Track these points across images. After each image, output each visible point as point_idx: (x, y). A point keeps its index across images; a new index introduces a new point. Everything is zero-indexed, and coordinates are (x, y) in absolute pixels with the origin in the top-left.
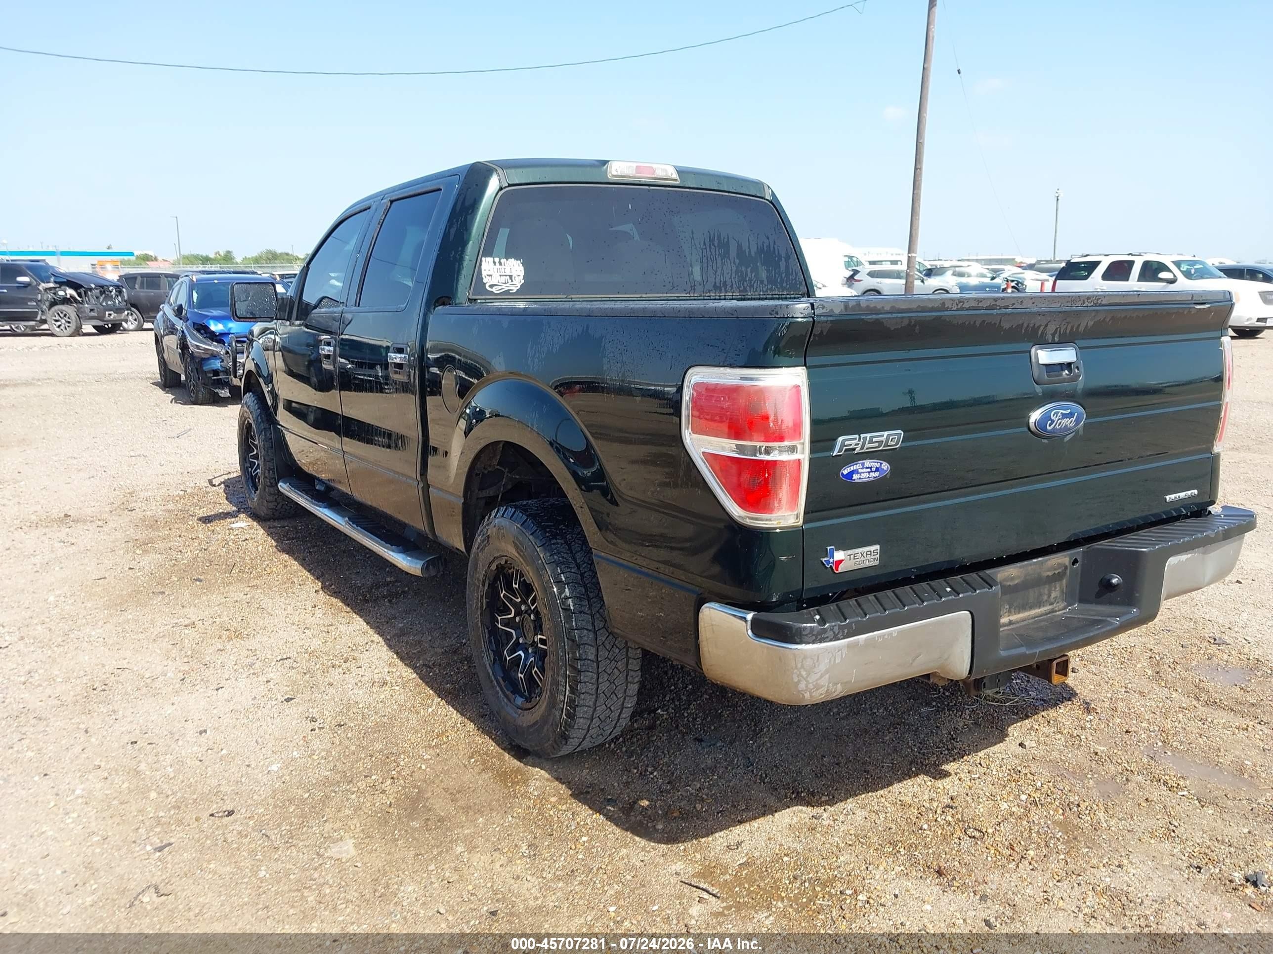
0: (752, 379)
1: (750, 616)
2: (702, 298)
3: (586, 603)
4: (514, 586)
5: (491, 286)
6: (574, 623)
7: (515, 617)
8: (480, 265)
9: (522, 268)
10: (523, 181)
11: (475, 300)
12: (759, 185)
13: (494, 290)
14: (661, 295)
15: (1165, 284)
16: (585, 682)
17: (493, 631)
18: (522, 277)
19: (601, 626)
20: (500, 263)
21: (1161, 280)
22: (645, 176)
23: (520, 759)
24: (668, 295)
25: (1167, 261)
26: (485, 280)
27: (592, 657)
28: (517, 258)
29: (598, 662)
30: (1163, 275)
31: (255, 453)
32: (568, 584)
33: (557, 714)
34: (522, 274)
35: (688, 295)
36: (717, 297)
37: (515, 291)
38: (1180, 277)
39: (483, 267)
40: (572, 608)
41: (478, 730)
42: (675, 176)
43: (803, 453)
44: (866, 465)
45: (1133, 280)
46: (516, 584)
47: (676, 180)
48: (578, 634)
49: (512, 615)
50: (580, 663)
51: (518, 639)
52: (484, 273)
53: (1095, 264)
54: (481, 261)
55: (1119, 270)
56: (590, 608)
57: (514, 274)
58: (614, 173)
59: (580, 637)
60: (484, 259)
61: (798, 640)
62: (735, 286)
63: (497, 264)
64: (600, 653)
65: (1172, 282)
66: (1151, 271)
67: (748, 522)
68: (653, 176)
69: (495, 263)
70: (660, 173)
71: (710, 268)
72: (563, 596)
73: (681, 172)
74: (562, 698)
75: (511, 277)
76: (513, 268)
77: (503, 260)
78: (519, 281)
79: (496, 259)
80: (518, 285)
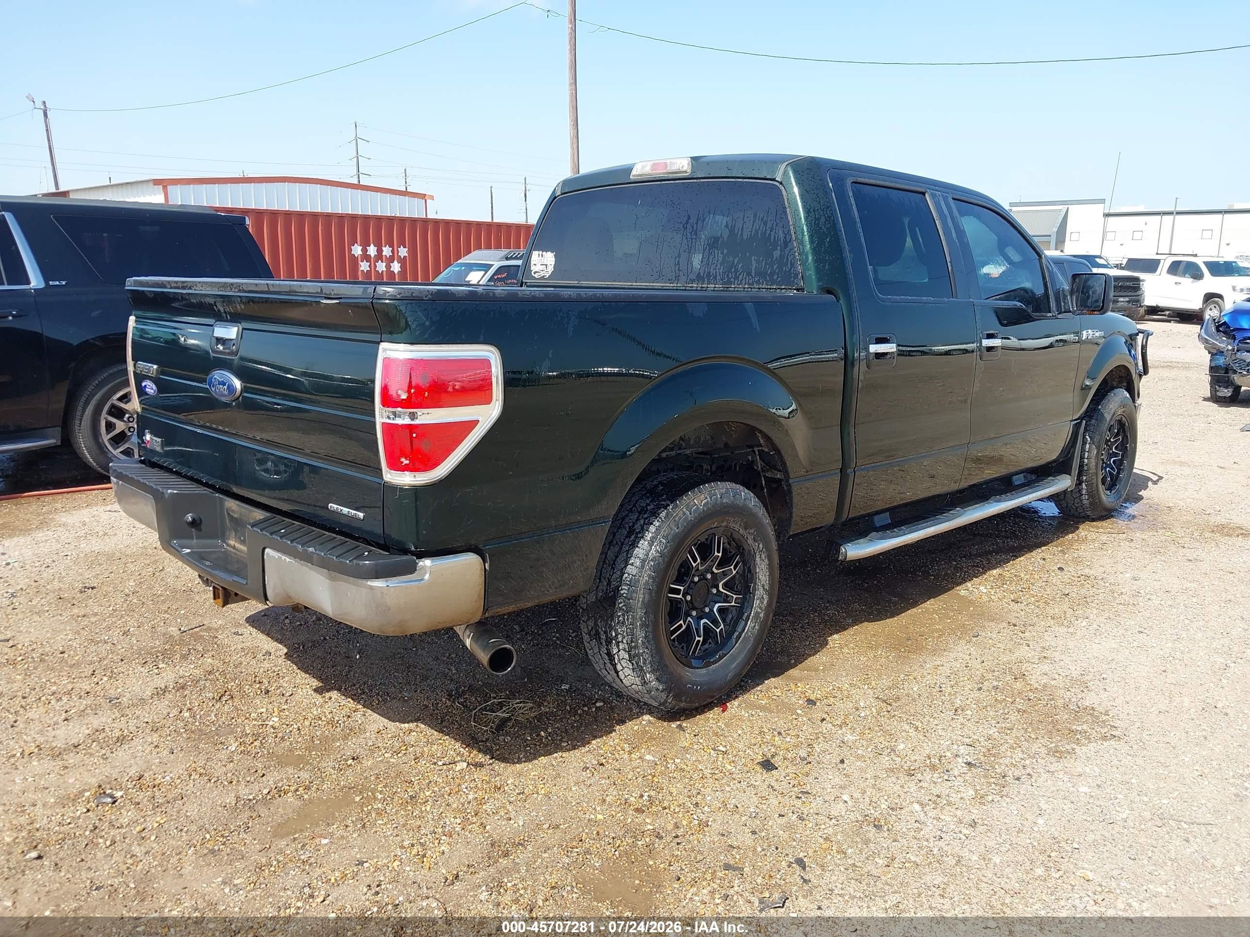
2: (684, 288)
5: (535, 273)
8: (531, 257)
9: (554, 259)
13: (536, 276)
14: (648, 284)
18: (553, 266)
22: (660, 172)
24: (654, 284)
26: (532, 269)
28: (552, 252)
35: (671, 285)
36: (699, 288)
37: (548, 276)
39: (532, 259)
42: (687, 167)
47: (688, 171)
52: (532, 263)
54: (532, 254)
57: (549, 264)
60: (534, 252)
62: (718, 277)
63: (541, 256)
68: (665, 171)
69: (539, 255)
75: (546, 265)
76: (549, 259)
77: (544, 253)
78: (551, 269)
79: (541, 252)
80: (550, 273)
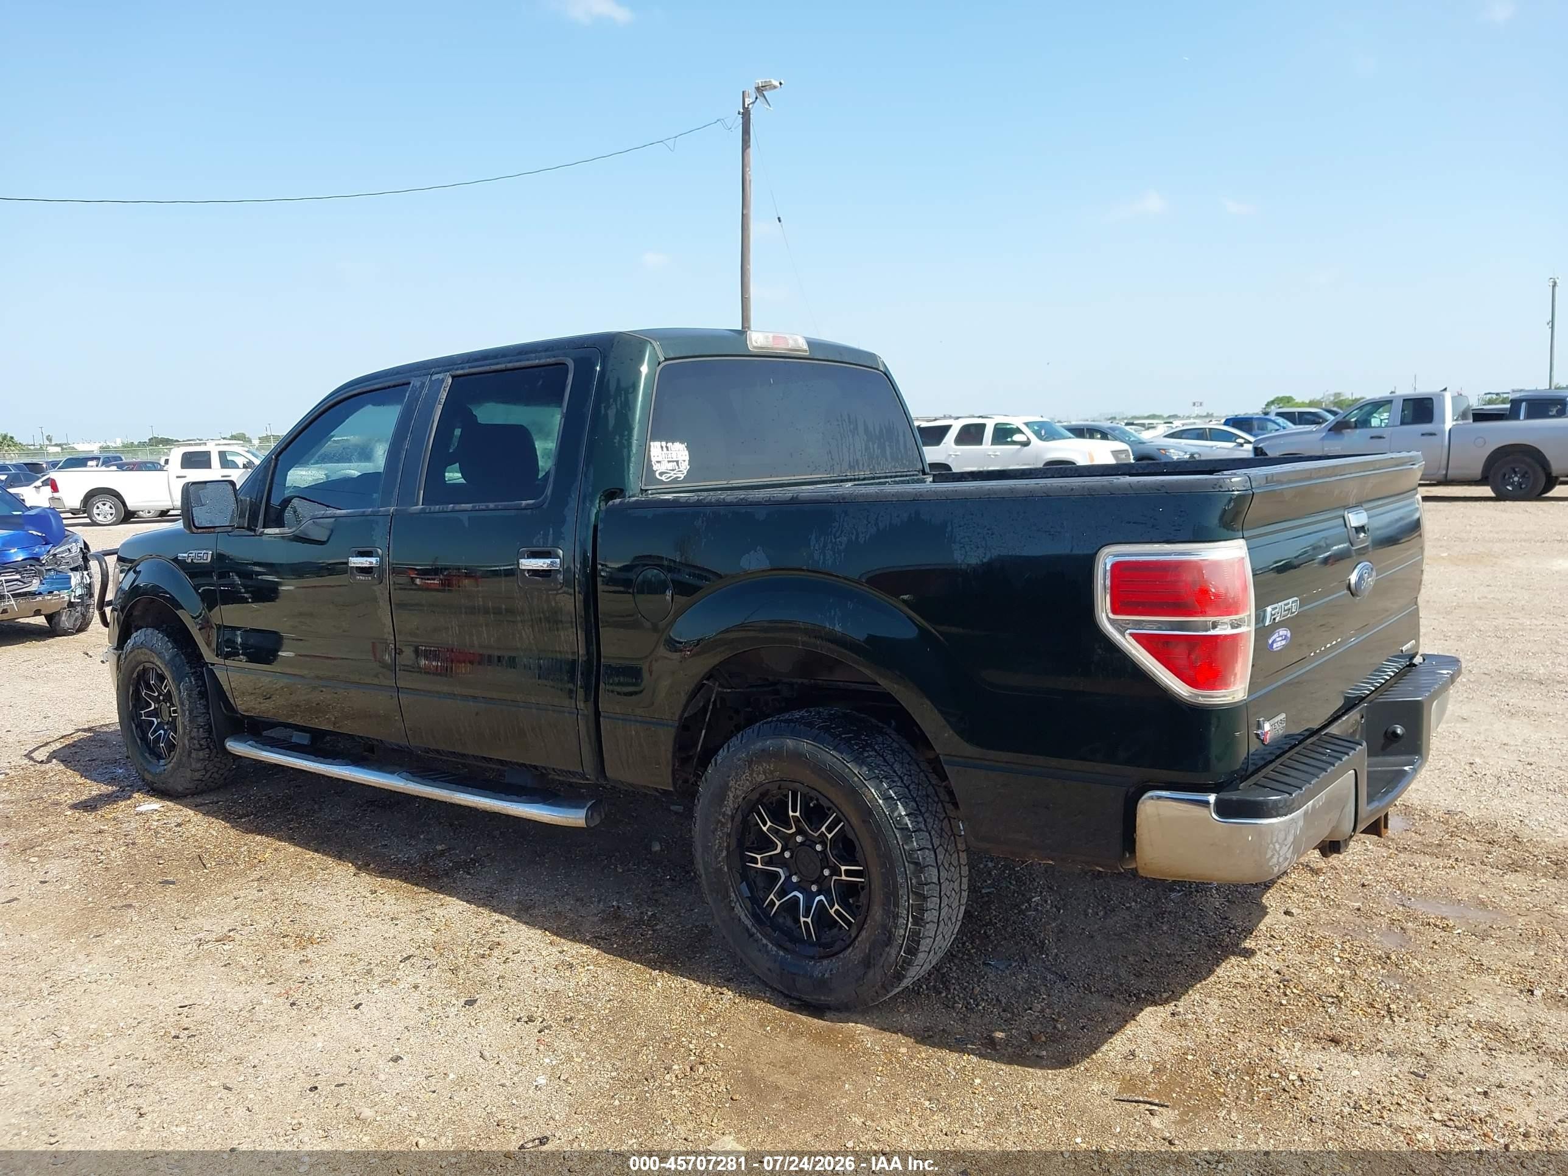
0: (1189, 554)
1: (1212, 798)
3: (920, 819)
4: (791, 814)
5: (661, 474)
6: (915, 844)
7: (783, 850)
8: (649, 451)
9: (687, 453)
10: (678, 356)
11: (646, 490)
12: (873, 357)
13: (663, 478)
15: (1019, 447)
16: (930, 910)
17: (746, 874)
18: (687, 462)
19: (938, 843)
20: (667, 447)
21: (1014, 443)
22: (780, 348)
23: (821, 1017)
25: (1016, 422)
26: (655, 468)
27: (935, 880)
28: (682, 442)
29: (940, 884)
30: (1017, 437)
31: (153, 708)
32: (899, 800)
33: (893, 953)
34: (687, 458)
37: (682, 476)
38: (1034, 439)
39: (652, 454)
40: (910, 826)
41: (740, 996)
42: (805, 347)
43: (1249, 625)
44: (1281, 633)
45: (987, 444)
46: (794, 811)
47: (806, 351)
48: (922, 855)
49: (778, 850)
50: (926, 888)
51: (788, 878)
52: (654, 460)
53: (947, 428)
54: (650, 446)
55: (971, 434)
56: (926, 826)
57: (680, 459)
58: (755, 344)
59: (924, 858)
60: (652, 443)
61: (1275, 814)
63: (665, 449)
64: (942, 874)
65: (1026, 444)
66: (1003, 434)
67: (1201, 700)
68: (787, 347)
69: (662, 447)
70: (791, 344)
71: (844, 447)
72: (896, 814)
73: (811, 344)
74: (902, 932)
75: (677, 462)
76: (680, 453)
77: (670, 444)
78: (685, 467)
79: (664, 444)
80: (685, 472)
